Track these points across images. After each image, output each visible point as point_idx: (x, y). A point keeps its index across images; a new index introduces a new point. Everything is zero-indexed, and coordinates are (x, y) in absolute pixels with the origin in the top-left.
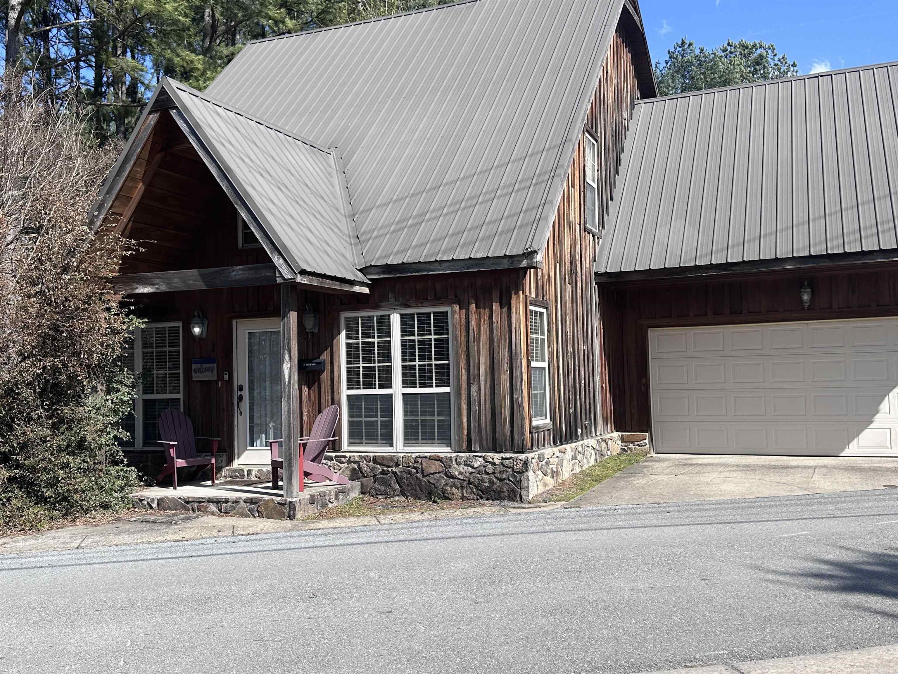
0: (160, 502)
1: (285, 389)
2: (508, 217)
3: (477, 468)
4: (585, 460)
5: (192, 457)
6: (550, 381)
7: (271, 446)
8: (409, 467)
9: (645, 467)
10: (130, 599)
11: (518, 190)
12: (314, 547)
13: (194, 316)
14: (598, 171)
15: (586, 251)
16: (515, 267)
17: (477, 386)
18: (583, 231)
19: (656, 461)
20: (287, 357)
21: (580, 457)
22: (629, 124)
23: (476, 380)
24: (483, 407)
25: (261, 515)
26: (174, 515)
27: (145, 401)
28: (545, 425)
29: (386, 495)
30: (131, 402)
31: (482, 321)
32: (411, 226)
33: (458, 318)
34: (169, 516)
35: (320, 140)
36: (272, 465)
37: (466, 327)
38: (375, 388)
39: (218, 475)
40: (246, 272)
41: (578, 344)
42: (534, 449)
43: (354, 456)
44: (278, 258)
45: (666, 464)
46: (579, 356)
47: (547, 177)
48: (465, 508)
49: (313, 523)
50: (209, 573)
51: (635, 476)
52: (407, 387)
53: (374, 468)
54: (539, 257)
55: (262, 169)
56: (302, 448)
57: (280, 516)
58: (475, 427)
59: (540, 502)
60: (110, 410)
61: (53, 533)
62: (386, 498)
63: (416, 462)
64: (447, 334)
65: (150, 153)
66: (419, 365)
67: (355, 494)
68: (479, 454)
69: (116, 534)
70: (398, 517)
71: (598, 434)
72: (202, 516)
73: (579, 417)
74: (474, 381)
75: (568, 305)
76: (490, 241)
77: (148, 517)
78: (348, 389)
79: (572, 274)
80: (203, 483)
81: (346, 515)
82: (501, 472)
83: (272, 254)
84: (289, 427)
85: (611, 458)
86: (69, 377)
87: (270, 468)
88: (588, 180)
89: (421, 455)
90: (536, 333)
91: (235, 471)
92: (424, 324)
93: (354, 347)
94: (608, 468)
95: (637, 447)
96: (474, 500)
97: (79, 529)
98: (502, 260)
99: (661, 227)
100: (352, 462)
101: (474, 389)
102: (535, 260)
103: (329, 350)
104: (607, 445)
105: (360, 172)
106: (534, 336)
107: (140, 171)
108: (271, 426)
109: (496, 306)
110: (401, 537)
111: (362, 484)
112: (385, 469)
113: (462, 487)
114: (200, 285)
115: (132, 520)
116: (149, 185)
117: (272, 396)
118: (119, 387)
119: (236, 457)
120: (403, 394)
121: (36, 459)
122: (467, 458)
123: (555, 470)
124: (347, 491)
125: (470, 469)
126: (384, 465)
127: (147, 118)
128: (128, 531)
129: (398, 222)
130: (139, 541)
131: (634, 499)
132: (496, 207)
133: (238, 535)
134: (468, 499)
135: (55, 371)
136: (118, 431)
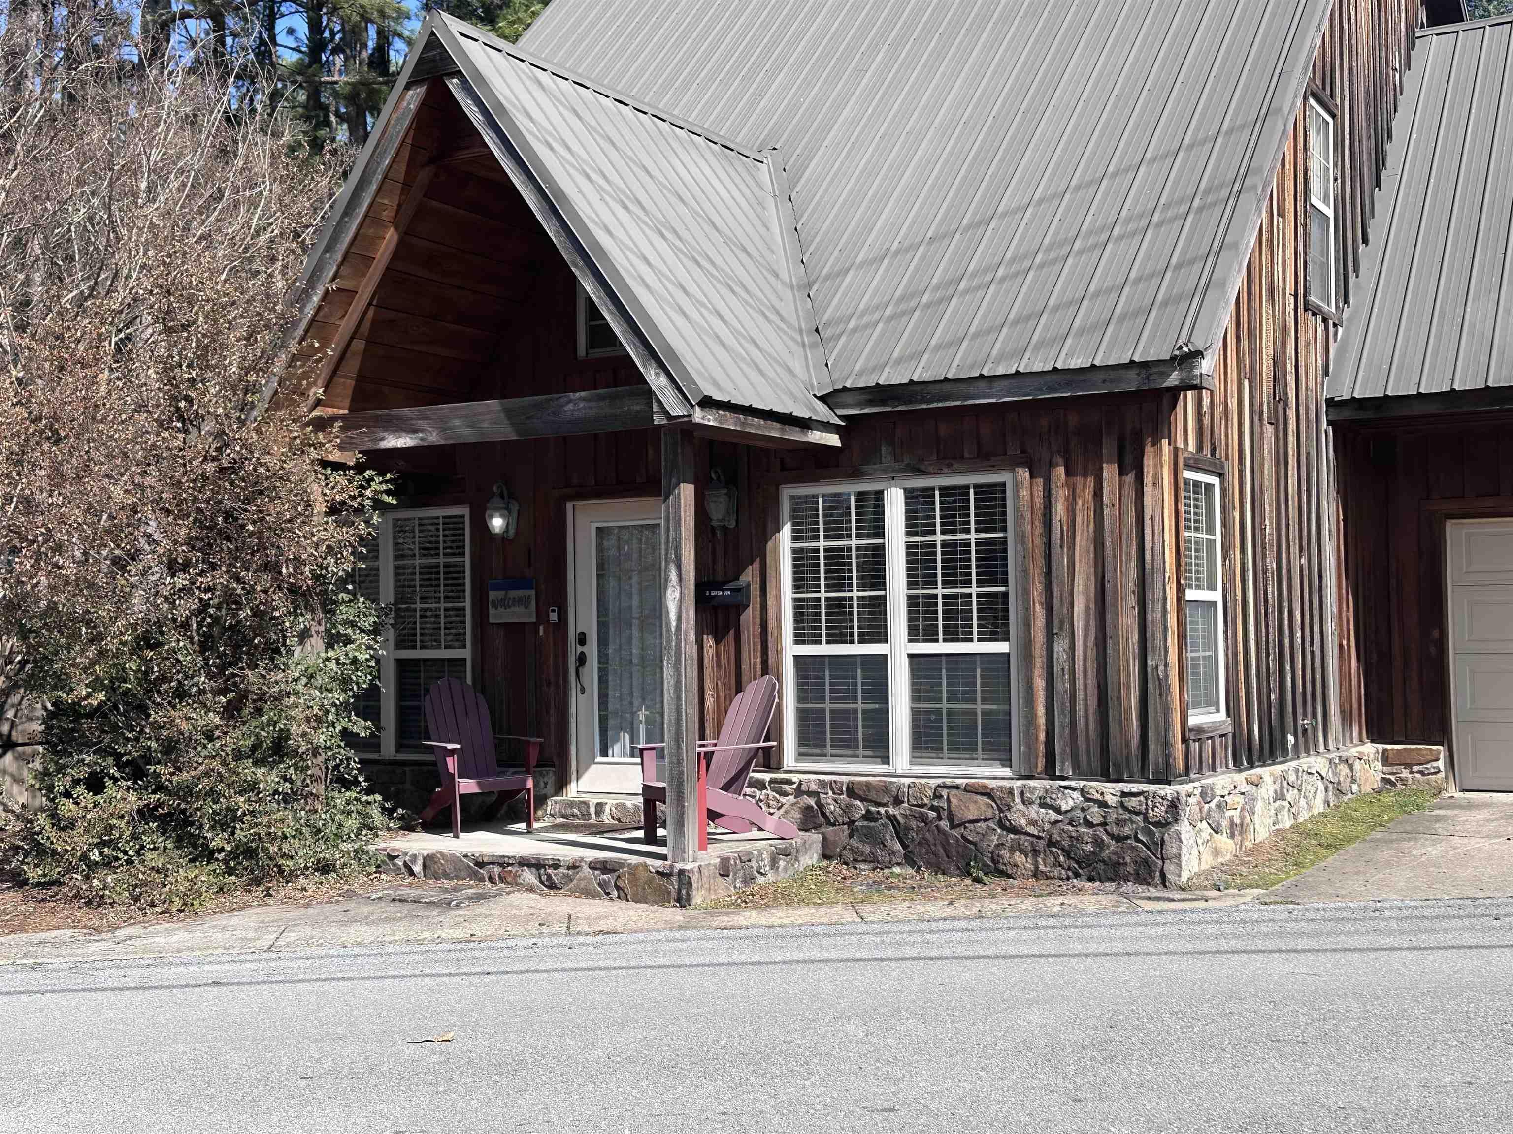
0: (429, 861)
1: (669, 642)
2: (1138, 280)
3: (1067, 812)
4: (1303, 802)
5: (488, 776)
6: (1226, 632)
7: (642, 757)
8: (922, 806)
9: (1438, 819)
10: (367, 1058)
11: (1160, 224)
12: (729, 964)
13: (494, 494)
14: (1335, 179)
15: (1308, 352)
16: (1153, 386)
17: (1067, 641)
18: (1301, 310)
19: (1461, 807)
20: (673, 576)
21: (1291, 795)
22: (1404, 79)
23: (1066, 625)
24: (1080, 684)
25: (623, 896)
26: (456, 889)
27: (400, 662)
28: (1215, 726)
29: (875, 862)
30: (372, 664)
31: (1080, 502)
32: (928, 306)
33: (1027, 498)
34: (446, 891)
35: (741, 135)
36: (643, 795)
37: (1044, 515)
38: (852, 642)
39: (540, 813)
40: (593, 404)
41: (1288, 553)
42: (1192, 776)
43: (809, 781)
44: (657, 374)
45: (1482, 815)
46: (1290, 579)
47: (1225, 193)
48: (1041, 896)
49: (727, 914)
50: (522, 1009)
51: (1416, 839)
52: (918, 641)
53: (849, 806)
54: (1206, 366)
55: (628, 197)
56: (703, 763)
57: (662, 898)
58: (1062, 727)
59: (1205, 888)
60: (333, 679)
61: (222, 920)
62: (874, 869)
63: (937, 796)
64: (1004, 529)
65: (408, 166)
66: (944, 596)
67: (811, 858)
68: (1073, 783)
69: (343, 924)
70: (901, 909)
71: (1331, 747)
72: (508, 894)
73: (1290, 709)
74: (1061, 629)
75: (1268, 468)
76: (1097, 336)
77: (405, 892)
78: (797, 642)
79: (1276, 402)
80: (512, 827)
81: (792, 901)
82: (1119, 823)
83: (644, 366)
84: (678, 720)
85: (1361, 798)
86: (256, 613)
87: (640, 801)
88: (1315, 201)
89: (948, 781)
90: (1197, 529)
91: (571, 804)
92: (954, 509)
93: (808, 558)
94: (1354, 821)
95: (1418, 776)
96: (1061, 879)
97: (273, 911)
98: (1122, 372)
99: (1478, 297)
100: (804, 793)
101: (1060, 647)
102: (1197, 372)
103: (757, 564)
104: (1352, 770)
105: (821, 198)
106: (1192, 534)
107: (389, 203)
108: (642, 717)
109: (1110, 472)
110: (909, 952)
111: (825, 839)
112: (873, 809)
113: (1036, 852)
114: (505, 432)
115: (374, 896)
116: (406, 233)
117: (642, 658)
118: (349, 631)
119: (574, 777)
120: (911, 656)
121: (193, 773)
122: (1047, 791)
123: (1237, 821)
124: (794, 852)
125: (1053, 815)
126: (870, 801)
127: (401, 98)
128: (367, 918)
129: (902, 299)
130: (387, 938)
131: (1419, 888)
132: (1110, 261)
133: (579, 933)
134: (1048, 878)
135: (231, 600)
136: (350, 720)
